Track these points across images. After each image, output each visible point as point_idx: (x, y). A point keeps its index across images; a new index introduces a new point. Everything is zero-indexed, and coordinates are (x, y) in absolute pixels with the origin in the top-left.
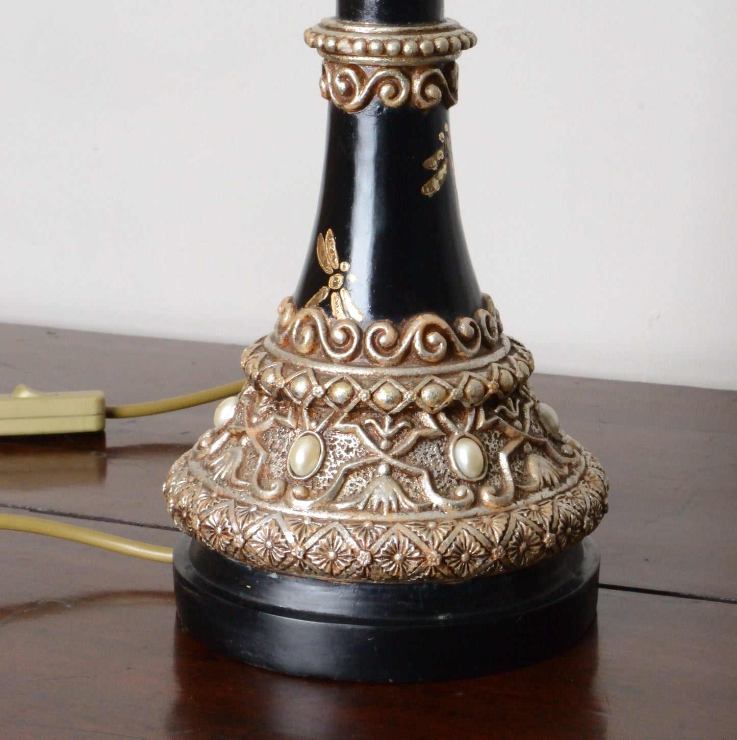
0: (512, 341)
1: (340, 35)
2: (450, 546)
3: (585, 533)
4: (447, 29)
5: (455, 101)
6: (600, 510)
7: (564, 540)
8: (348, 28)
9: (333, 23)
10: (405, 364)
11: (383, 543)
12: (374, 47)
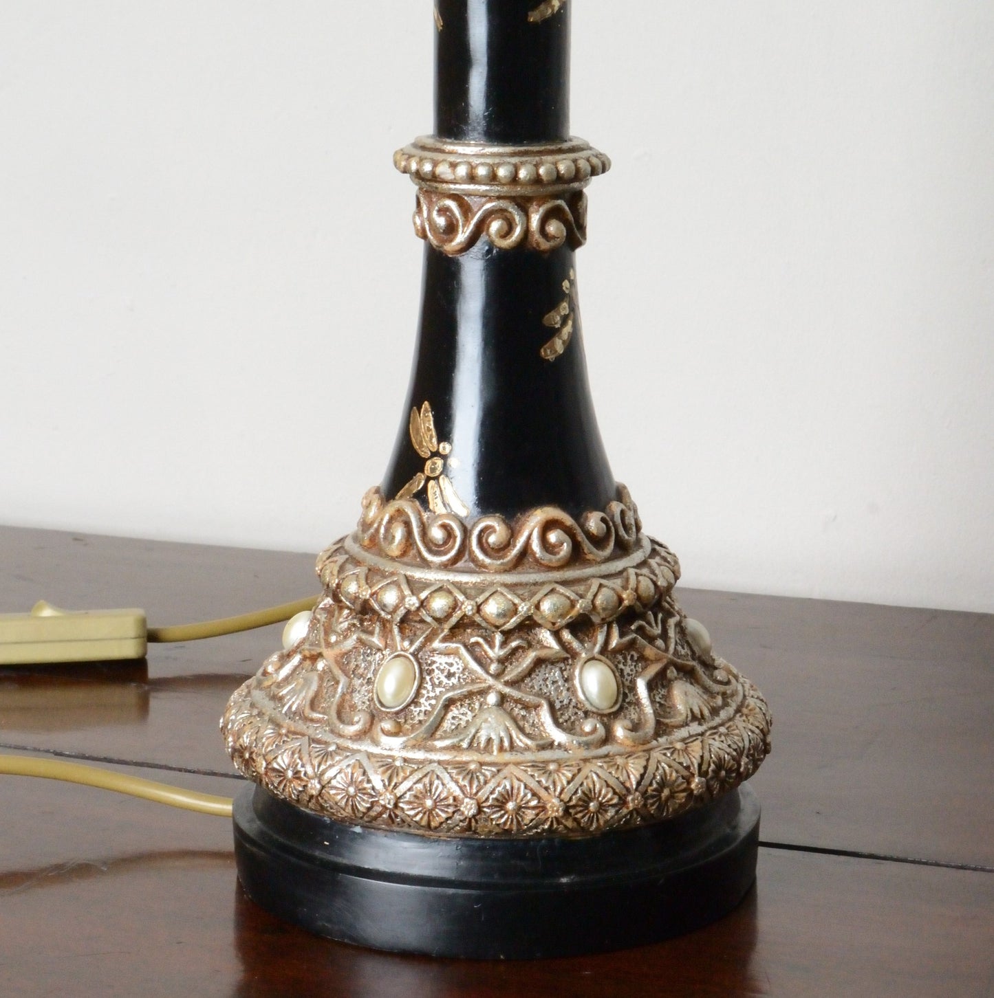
0: (653, 542)
1: (439, 157)
2: (576, 792)
3: (742, 777)
4: (573, 150)
5: (583, 241)
6: (761, 750)
7: (716, 786)
8: (449, 148)
9: (430, 142)
10: (520, 569)
11: (491, 790)
12: (482, 172)
